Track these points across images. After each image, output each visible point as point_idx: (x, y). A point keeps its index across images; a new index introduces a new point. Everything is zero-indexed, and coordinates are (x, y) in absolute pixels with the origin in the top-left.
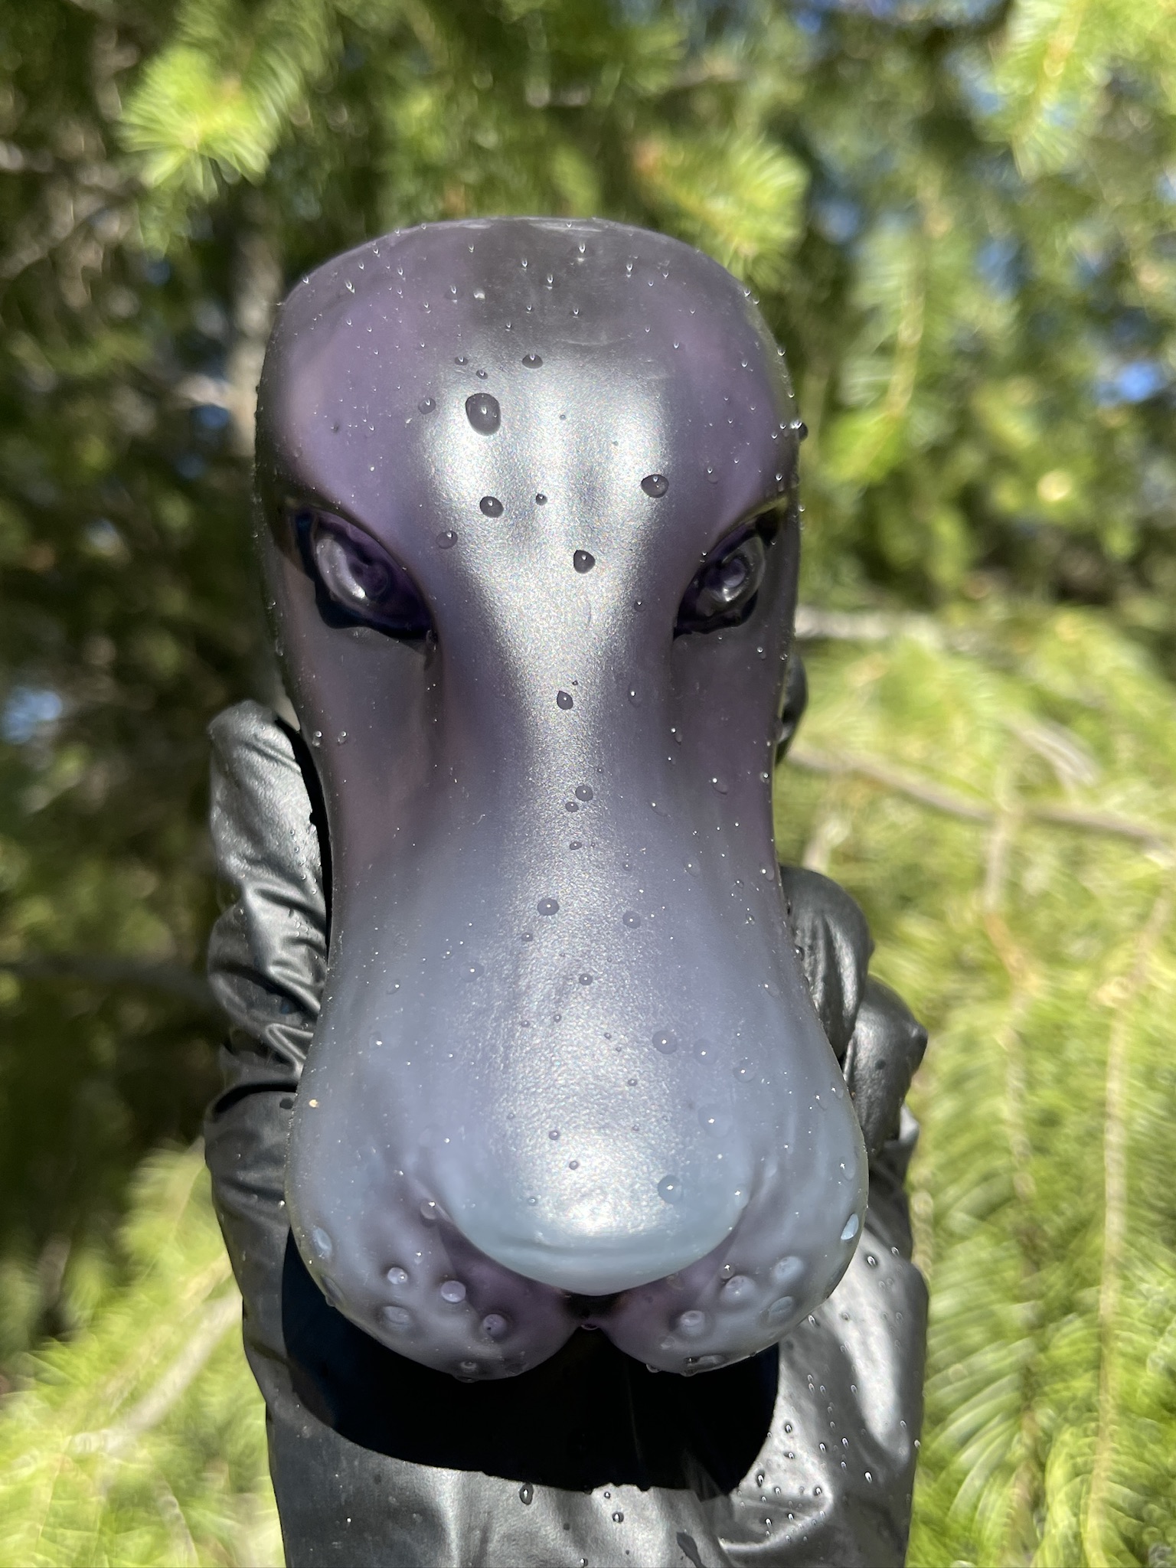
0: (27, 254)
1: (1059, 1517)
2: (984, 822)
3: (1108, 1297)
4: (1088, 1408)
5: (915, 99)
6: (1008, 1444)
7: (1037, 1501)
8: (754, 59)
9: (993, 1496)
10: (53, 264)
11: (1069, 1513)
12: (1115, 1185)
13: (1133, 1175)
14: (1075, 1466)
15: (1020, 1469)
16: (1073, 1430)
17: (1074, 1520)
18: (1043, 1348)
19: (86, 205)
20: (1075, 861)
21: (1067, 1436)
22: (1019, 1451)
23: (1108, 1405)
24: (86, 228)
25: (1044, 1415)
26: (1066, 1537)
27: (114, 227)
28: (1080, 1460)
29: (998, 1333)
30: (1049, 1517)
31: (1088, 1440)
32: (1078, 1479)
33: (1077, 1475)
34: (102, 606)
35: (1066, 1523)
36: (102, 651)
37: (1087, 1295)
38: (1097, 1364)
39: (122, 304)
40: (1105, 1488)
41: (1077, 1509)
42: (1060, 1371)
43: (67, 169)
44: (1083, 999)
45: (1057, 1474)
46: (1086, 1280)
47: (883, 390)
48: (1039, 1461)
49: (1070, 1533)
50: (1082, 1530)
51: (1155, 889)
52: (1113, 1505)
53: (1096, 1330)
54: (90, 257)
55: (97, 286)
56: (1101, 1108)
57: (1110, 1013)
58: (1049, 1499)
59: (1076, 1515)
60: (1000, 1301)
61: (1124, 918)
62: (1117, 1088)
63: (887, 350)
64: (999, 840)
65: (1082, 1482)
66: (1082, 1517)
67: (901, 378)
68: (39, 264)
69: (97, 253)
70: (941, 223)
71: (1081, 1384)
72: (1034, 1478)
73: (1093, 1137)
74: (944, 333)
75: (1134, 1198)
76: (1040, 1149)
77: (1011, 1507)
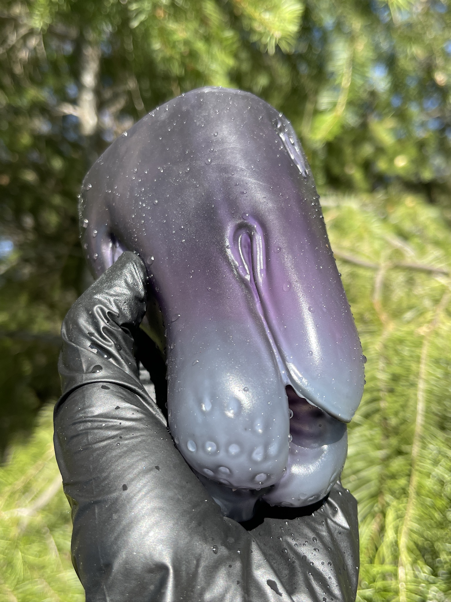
1: (390, 535)
2: (375, 269)
3: (415, 449)
4: (404, 492)
6: (372, 507)
7: (382, 529)
9: (365, 528)
10: (8, 56)
11: (394, 533)
13: (428, 402)
14: (397, 514)
15: (377, 516)
17: (395, 536)
18: (387, 467)
19: (21, 32)
20: (410, 282)
21: (394, 503)
22: (377, 509)
23: (412, 491)
25: (387, 497)
26: (392, 543)
28: (400, 513)
29: (371, 463)
30: (386, 534)
31: (403, 505)
32: (398, 520)
33: (398, 518)
34: (28, 202)
35: (392, 536)
36: (28, 221)
38: (409, 475)
40: (409, 524)
41: (397, 530)
44: (411, 333)
45: (390, 518)
46: (408, 441)
47: (334, 104)
48: (384, 514)
49: (394, 541)
50: (398, 540)
52: (412, 530)
53: (409, 462)
54: (24, 55)
55: (26, 66)
56: (417, 375)
57: (422, 337)
58: (386, 527)
59: (396, 534)
60: (372, 450)
62: (424, 369)
65: (400, 521)
66: (398, 534)
67: (342, 100)
71: (402, 482)
72: (381, 520)
73: (414, 385)
75: (428, 411)
77: (372, 533)
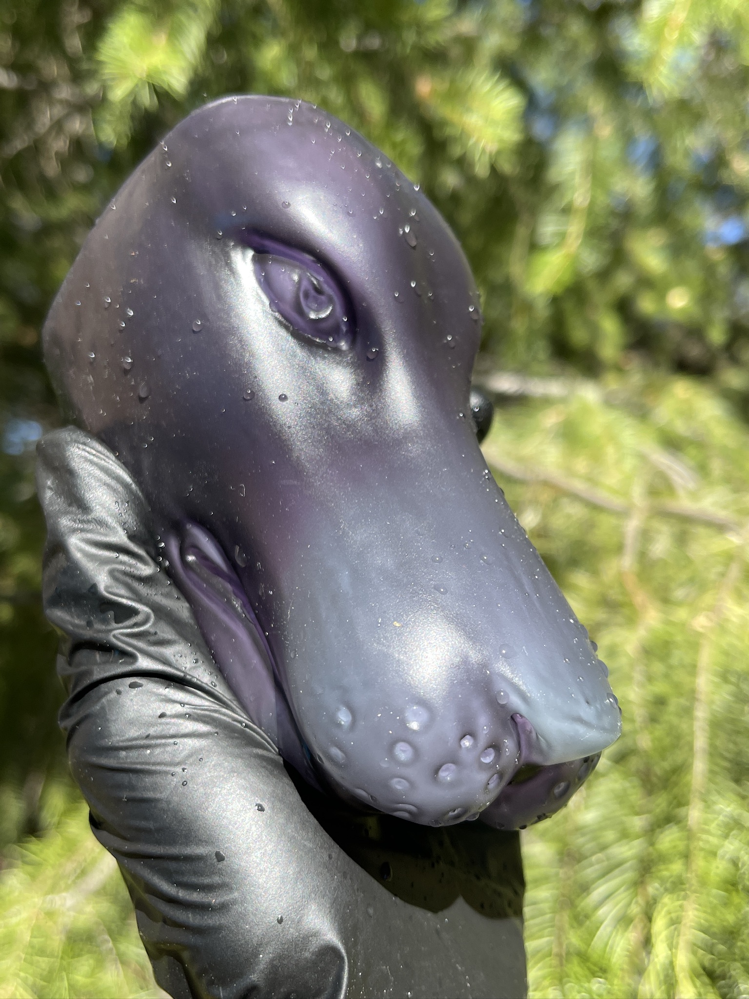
0: (19, 143)
1: (660, 951)
2: (624, 513)
3: (694, 814)
4: (680, 882)
5: (588, 49)
6: (629, 905)
7: (647, 942)
8: (486, 22)
9: (618, 938)
10: (36, 148)
11: (667, 949)
12: (700, 742)
13: (713, 737)
14: (671, 919)
15: (637, 920)
16: (669, 896)
17: (670, 952)
18: (652, 844)
19: (58, 111)
20: (682, 539)
21: (666, 899)
22: (635, 910)
23: (693, 880)
24: (58, 126)
25: (653, 887)
26: (664, 964)
27: (77, 125)
28: (674, 915)
29: (625, 835)
30: (653, 951)
31: (679, 903)
32: (673, 927)
33: (673, 924)
35: (664, 954)
37: (682, 811)
38: (686, 856)
39: (82, 174)
40: (689, 934)
41: (671, 945)
42: (663, 859)
43: (46, 87)
44: (683, 626)
45: (660, 924)
46: (681, 802)
47: (562, 236)
48: (649, 917)
49: (667, 962)
50: (674, 959)
51: (729, 557)
52: (695, 944)
53: (686, 834)
54: (59, 145)
55: (65, 162)
56: (692, 695)
57: (700, 635)
58: (653, 940)
59: (671, 950)
60: (626, 815)
61: (712, 576)
62: (704, 682)
63: (567, 211)
64: (632, 525)
65: (675, 929)
66: (674, 951)
67: (575, 228)
68: (27, 149)
69: (65, 142)
70: (606, 130)
71: (677, 867)
72: (645, 926)
73: (687, 712)
74: (603, 200)
75: (713, 753)
76: (653, 719)
77: (630, 945)
